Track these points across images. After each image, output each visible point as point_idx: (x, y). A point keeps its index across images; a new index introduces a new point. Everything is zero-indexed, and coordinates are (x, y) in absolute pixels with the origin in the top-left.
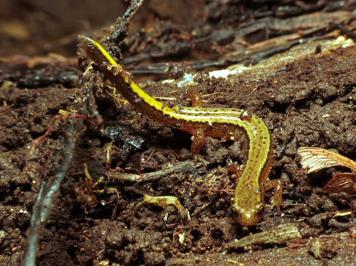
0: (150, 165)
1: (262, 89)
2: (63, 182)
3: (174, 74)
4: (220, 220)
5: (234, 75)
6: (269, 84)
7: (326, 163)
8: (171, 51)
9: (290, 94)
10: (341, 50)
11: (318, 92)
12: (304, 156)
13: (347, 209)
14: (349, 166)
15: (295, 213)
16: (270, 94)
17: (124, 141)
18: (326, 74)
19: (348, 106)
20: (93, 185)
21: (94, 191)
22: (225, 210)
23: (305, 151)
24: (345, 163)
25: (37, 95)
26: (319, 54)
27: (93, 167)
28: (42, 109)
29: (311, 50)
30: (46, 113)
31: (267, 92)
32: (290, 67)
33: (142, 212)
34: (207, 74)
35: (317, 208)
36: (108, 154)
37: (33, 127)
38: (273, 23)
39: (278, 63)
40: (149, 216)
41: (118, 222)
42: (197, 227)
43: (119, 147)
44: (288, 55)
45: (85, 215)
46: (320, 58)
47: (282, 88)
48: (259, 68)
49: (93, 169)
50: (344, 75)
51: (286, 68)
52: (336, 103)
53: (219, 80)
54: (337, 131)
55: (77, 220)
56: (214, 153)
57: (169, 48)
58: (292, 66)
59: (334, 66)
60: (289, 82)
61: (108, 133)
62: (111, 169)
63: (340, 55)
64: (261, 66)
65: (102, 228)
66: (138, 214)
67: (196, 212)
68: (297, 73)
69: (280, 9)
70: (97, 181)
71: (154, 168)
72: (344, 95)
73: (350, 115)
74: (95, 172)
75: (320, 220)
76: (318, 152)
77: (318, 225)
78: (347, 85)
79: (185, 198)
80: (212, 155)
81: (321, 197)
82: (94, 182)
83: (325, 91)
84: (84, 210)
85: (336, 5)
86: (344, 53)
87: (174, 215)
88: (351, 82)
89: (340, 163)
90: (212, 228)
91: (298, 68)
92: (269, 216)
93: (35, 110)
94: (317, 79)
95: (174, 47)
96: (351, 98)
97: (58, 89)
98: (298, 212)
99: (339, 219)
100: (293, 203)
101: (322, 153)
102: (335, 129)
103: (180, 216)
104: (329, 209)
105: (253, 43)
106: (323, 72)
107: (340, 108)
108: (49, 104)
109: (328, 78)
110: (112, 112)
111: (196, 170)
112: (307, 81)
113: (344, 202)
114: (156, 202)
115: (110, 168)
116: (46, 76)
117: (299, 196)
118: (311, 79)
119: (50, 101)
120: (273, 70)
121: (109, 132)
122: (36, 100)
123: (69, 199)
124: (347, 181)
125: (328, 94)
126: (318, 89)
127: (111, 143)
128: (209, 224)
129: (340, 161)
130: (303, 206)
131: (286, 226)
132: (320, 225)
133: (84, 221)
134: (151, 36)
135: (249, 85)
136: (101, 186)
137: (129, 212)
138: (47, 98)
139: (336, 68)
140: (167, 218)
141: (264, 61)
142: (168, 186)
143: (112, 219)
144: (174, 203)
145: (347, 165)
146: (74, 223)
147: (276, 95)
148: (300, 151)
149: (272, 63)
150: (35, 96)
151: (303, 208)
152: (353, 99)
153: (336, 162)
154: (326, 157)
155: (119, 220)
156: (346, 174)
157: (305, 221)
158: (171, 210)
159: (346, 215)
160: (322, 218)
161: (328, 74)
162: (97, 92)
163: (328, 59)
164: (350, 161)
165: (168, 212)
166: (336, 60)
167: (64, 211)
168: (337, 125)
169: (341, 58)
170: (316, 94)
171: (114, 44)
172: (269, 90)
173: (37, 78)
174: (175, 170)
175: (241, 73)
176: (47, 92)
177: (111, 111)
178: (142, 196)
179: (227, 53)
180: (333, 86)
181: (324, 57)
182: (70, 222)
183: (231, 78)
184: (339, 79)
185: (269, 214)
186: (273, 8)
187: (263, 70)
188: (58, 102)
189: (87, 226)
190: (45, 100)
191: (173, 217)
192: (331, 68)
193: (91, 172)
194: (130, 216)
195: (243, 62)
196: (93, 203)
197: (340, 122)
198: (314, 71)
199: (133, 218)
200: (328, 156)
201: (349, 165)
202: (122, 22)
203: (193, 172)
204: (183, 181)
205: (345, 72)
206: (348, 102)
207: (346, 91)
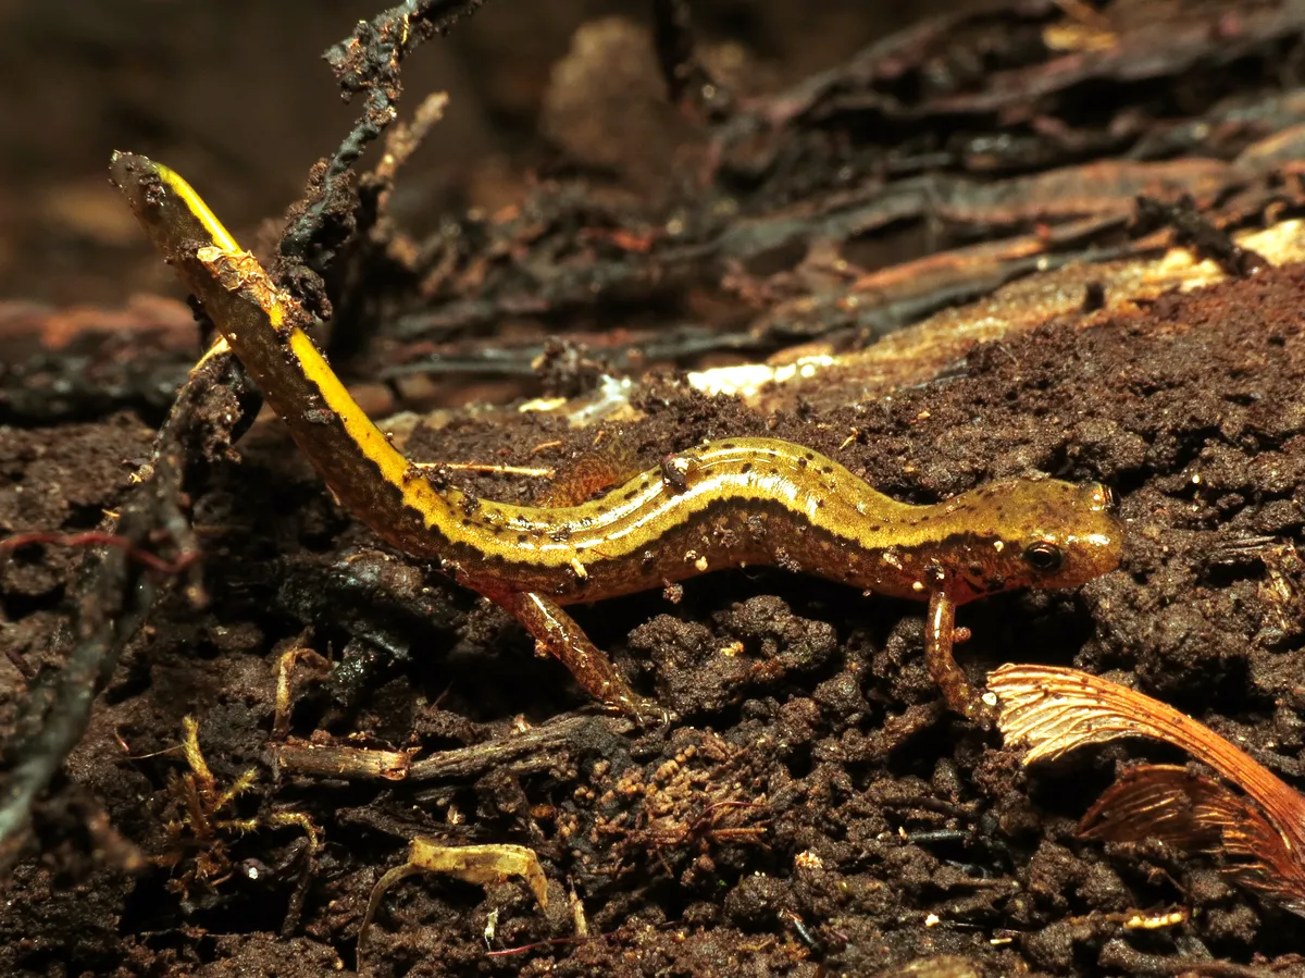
0: (440, 724)
1: (874, 442)
2: (44, 793)
3: (565, 378)
4: (695, 937)
5: (783, 385)
6: (899, 423)
7: (1094, 727)
8: (574, 293)
9: (972, 462)
10: (1174, 299)
11: (1081, 456)
12: (1009, 700)
13: (1168, 904)
14: (1179, 739)
15: (977, 913)
16: (902, 458)
17: (350, 630)
18: (1111, 386)
19: (1185, 511)
20: (215, 800)
21: (221, 825)
22: (719, 901)
23: (1015, 681)
24: (1162, 725)
25: (33, 452)
26: (1094, 315)
27: (221, 731)
28: (48, 506)
29: (1069, 296)
30: (61, 520)
31: (890, 452)
32: (982, 360)
33: (403, 904)
34: (681, 379)
35: (1058, 898)
36: (282, 681)
37: (11, 575)
38: (946, 194)
39: (948, 345)
40: (430, 920)
41: (309, 942)
42: (604, 964)
43: (326, 656)
44: (985, 315)
45: (182, 917)
46: (1096, 327)
47: (945, 439)
48: (876, 359)
49: (219, 739)
50: (1176, 393)
51: (969, 364)
52: (1144, 498)
53: (719, 403)
54: (1137, 603)
55: (152, 937)
56: (691, 676)
57: (569, 280)
58: (988, 358)
59: (1143, 361)
60: (973, 416)
61: (291, 601)
62: (292, 739)
63: (1167, 318)
64: (885, 352)
65: (245, 966)
66: (388, 913)
67: (611, 910)
68: (1007, 384)
69: (980, 144)
70: (232, 784)
71: (454, 736)
72: (1177, 469)
73: (1192, 549)
74: (227, 749)
75: (1067, 942)
76: (1062, 682)
77: (1062, 960)
78: (1185, 432)
79: (577, 853)
80: (684, 683)
81: (1077, 855)
82: (218, 788)
83: (1103, 453)
84: (179, 896)
85: (1177, 133)
86: (1181, 313)
87: (521, 919)
88: (1200, 422)
89: (1143, 729)
90: (662, 972)
91: (1012, 362)
92: (877, 923)
93: (22, 511)
94: (1077, 408)
95: (585, 279)
96: (1196, 479)
97: (117, 433)
98: (988, 911)
99: (1140, 938)
100: (972, 874)
101: (1078, 688)
102: (1132, 596)
103: (546, 920)
104: (1105, 901)
105: (873, 268)
106: (1102, 382)
107: (1158, 515)
108: (75, 487)
109: (1118, 402)
110: (317, 520)
111: (625, 740)
112: (1040, 413)
113: (1156, 876)
114: (455, 869)
115: (290, 733)
116: (95, 381)
117: (994, 849)
118: (1058, 405)
119: (81, 476)
120: (928, 368)
121: (296, 597)
122: (27, 472)
123: (68, 860)
124: (1167, 797)
125: (1114, 465)
126: (1080, 444)
127: (300, 640)
128: (652, 952)
129: (1143, 719)
130: (1009, 888)
131: (934, 969)
132: (1068, 963)
133: (178, 941)
134: (506, 235)
135: (829, 422)
136: (247, 804)
137: (354, 905)
138: (71, 466)
139: (1151, 368)
140: (497, 930)
141: (900, 334)
142: (502, 806)
143: (286, 931)
144: (523, 871)
145: (1170, 734)
146: (139, 950)
147: (924, 462)
148: (994, 680)
149: (927, 344)
150: (26, 457)
151: (1008, 897)
152: (1204, 481)
153: (1130, 722)
154: (1093, 703)
155: (311, 936)
156: (1162, 771)
157: (1016, 945)
158: (510, 898)
159: (1163, 927)
160: (1077, 935)
161: (1120, 390)
162: (210, 444)
163: (1124, 333)
164: (1180, 721)
165: (499, 905)
166: (1150, 335)
167: (101, 901)
168: (1141, 579)
169: (1170, 329)
170: (1071, 461)
171: (300, 259)
172: (897, 446)
173: (62, 386)
174: (544, 740)
175: (811, 379)
176: (77, 443)
177: (314, 514)
178: (403, 843)
179: (779, 302)
180: (1135, 432)
181: (1110, 324)
182: (123, 944)
183: (772, 397)
184: (1156, 409)
185: (878, 916)
186: (954, 140)
187: (889, 368)
188: (113, 481)
189: (189, 960)
190: (62, 471)
191: (517, 924)
192: (1129, 367)
193: (212, 752)
194: (355, 919)
195: (831, 336)
196: (215, 872)
197: (1153, 571)
198: (1067, 377)
199: (366, 927)
200: (1099, 699)
201: (1179, 734)
202: (329, 180)
203: (610, 750)
204: (573, 784)
205: (1181, 384)
206: (1186, 494)
207: (1179, 451)
